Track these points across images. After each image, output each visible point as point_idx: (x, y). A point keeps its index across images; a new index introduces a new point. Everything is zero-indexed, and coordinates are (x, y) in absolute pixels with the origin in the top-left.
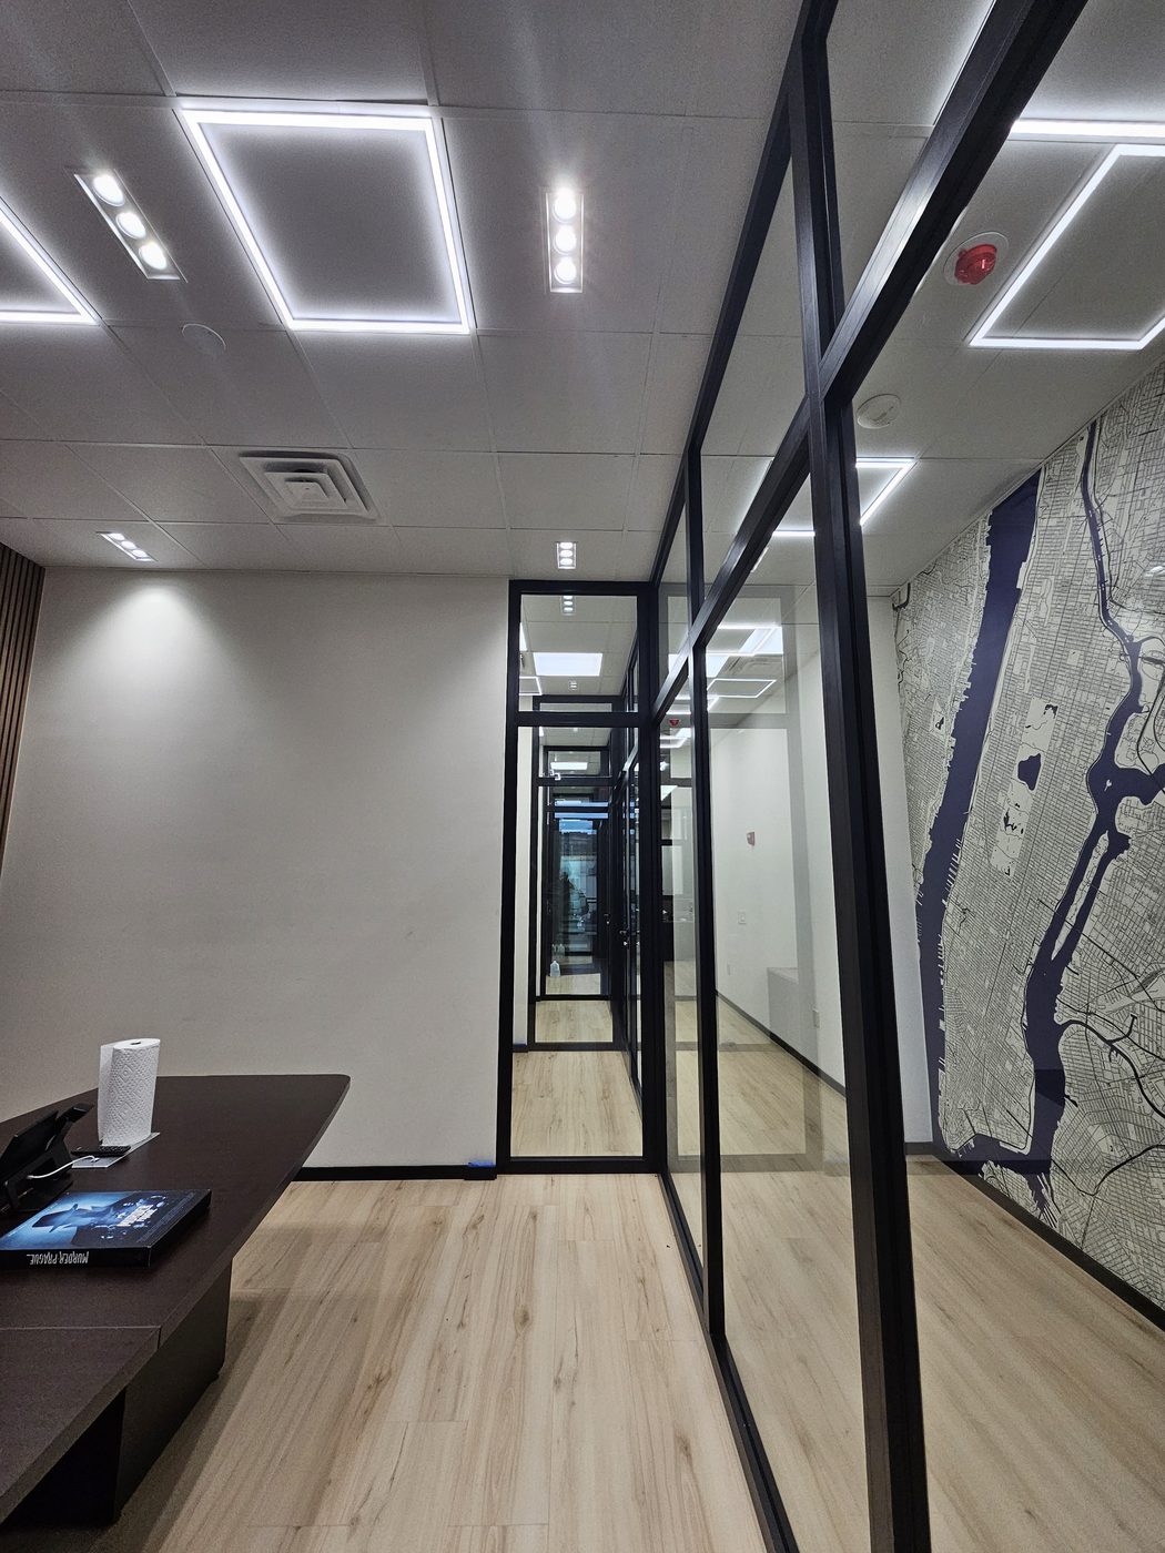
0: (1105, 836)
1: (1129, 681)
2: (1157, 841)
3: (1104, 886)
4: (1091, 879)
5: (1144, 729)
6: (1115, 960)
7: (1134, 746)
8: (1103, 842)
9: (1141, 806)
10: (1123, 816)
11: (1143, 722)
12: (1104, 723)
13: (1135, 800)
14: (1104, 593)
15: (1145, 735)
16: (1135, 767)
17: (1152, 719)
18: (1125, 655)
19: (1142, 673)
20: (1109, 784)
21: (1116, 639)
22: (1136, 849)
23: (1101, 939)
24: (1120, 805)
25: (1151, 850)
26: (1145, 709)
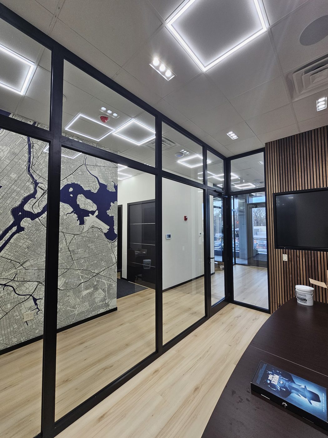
0: (16, 227)
1: (33, 190)
2: (34, 229)
3: (12, 241)
4: (6, 239)
5: (35, 203)
6: (11, 260)
7: (31, 206)
8: (14, 229)
9: (31, 220)
10: (24, 223)
11: (36, 201)
12: (22, 198)
13: (29, 219)
14: (29, 165)
15: (35, 204)
16: (31, 211)
17: (38, 202)
18: (33, 183)
19: (37, 190)
20: (20, 213)
21: (31, 178)
22: (26, 231)
23: (7, 256)
24: (23, 219)
25: (31, 231)
26: (37, 198)
